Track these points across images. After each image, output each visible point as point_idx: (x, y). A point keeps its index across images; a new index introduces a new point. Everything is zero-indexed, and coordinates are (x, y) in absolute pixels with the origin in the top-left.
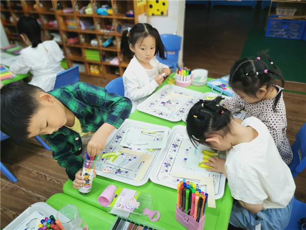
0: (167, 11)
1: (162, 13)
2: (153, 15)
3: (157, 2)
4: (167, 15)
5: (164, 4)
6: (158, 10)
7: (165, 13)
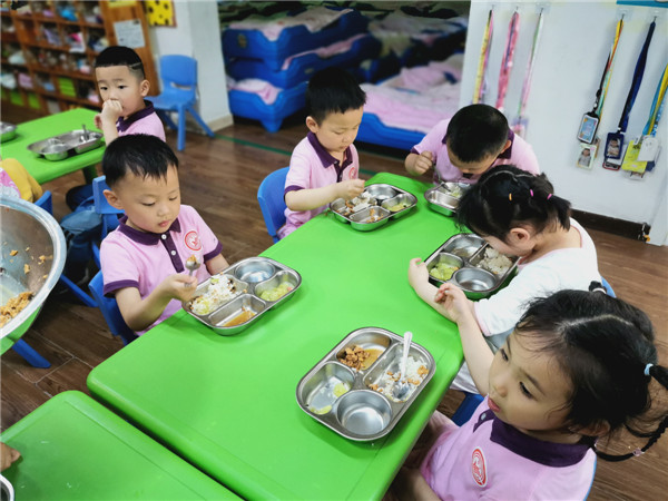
0: (174, 18)
1: (167, 22)
2: (156, 24)
3: (157, 3)
4: (175, 25)
5: (166, 6)
6: (161, 16)
7: (171, 22)
